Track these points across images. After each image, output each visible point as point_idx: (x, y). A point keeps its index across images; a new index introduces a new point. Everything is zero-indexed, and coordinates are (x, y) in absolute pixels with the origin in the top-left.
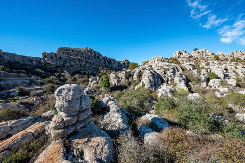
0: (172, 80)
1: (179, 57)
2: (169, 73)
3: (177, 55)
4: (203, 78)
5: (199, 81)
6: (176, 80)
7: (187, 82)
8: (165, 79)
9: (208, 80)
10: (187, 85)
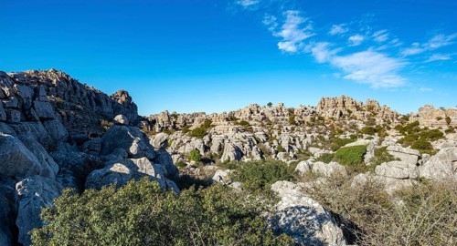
0: (250, 153)
1: (250, 119)
2: (247, 146)
3: (248, 115)
4: (273, 150)
5: (270, 153)
6: (254, 153)
7: (261, 154)
8: (244, 153)
9: (277, 152)
10: (262, 157)
